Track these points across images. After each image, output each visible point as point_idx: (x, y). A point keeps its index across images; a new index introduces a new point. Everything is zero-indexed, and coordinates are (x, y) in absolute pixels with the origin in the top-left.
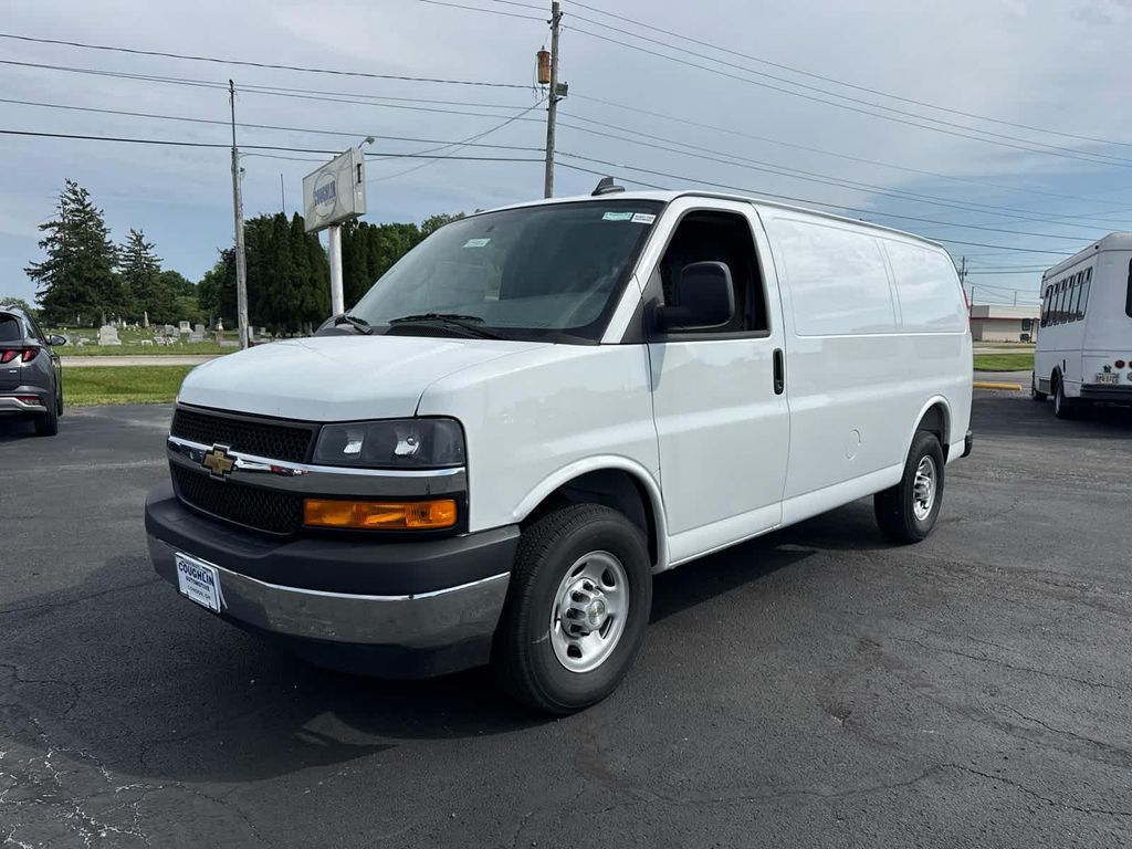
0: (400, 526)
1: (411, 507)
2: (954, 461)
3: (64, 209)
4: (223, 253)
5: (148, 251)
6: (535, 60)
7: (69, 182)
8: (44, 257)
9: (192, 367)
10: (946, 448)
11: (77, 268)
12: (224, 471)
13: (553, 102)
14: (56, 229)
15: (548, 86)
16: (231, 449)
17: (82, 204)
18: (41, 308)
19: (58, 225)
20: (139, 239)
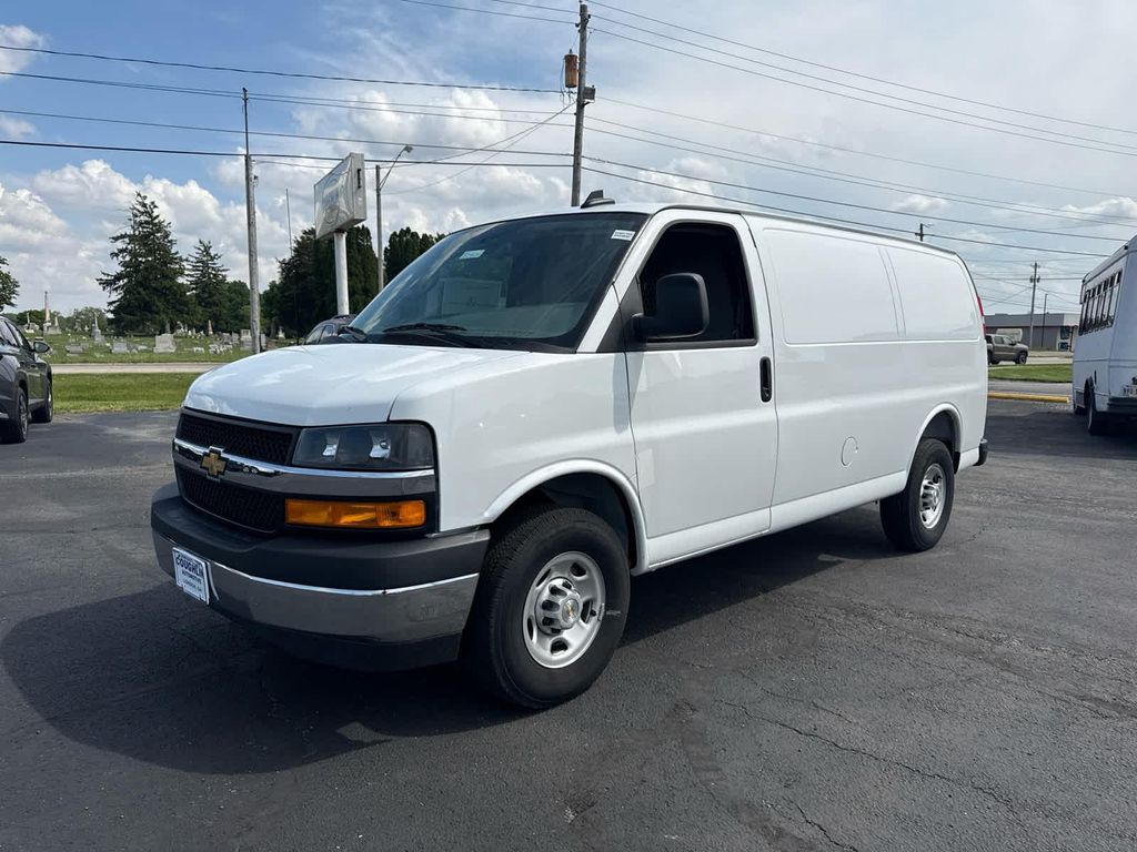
0: (373, 525)
1: (382, 507)
2: (966, 469)
3: (135, 222)
4: (282, 263)
5: (215, 261)
6: (562, 63)
7: (139, 195)
8: (115, 268)
9: (199, 374)
10: (957, 457)
11: (146, 278)
12: (218, 472)
13: (581, 106)
14: (127, 240)
15: (575, 90)
16: (224, 452)
17: (151, 216)
18: (111, 316)
19: (129, 236)
20: (207, 249)
